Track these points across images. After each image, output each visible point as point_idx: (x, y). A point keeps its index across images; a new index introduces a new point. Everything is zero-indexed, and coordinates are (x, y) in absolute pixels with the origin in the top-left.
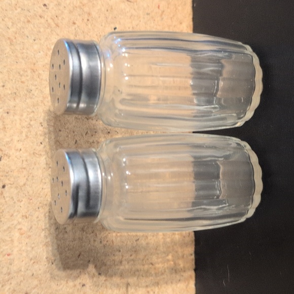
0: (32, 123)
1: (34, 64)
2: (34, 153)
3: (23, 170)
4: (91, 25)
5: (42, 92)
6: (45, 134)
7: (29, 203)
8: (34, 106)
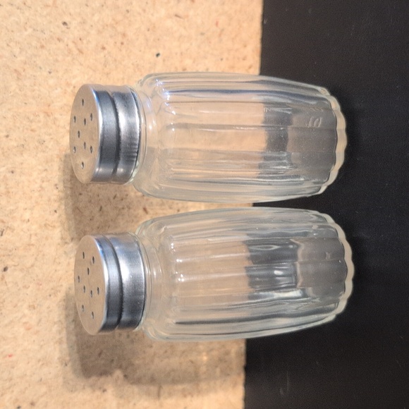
0: (44, 185)
1: (49, 106)
2: (45, 225)
3: (31, 247)
4: (126, 51)
5: (58, 143)
6: (61, 199)
7: (38, 289)
8: (47, 162)
